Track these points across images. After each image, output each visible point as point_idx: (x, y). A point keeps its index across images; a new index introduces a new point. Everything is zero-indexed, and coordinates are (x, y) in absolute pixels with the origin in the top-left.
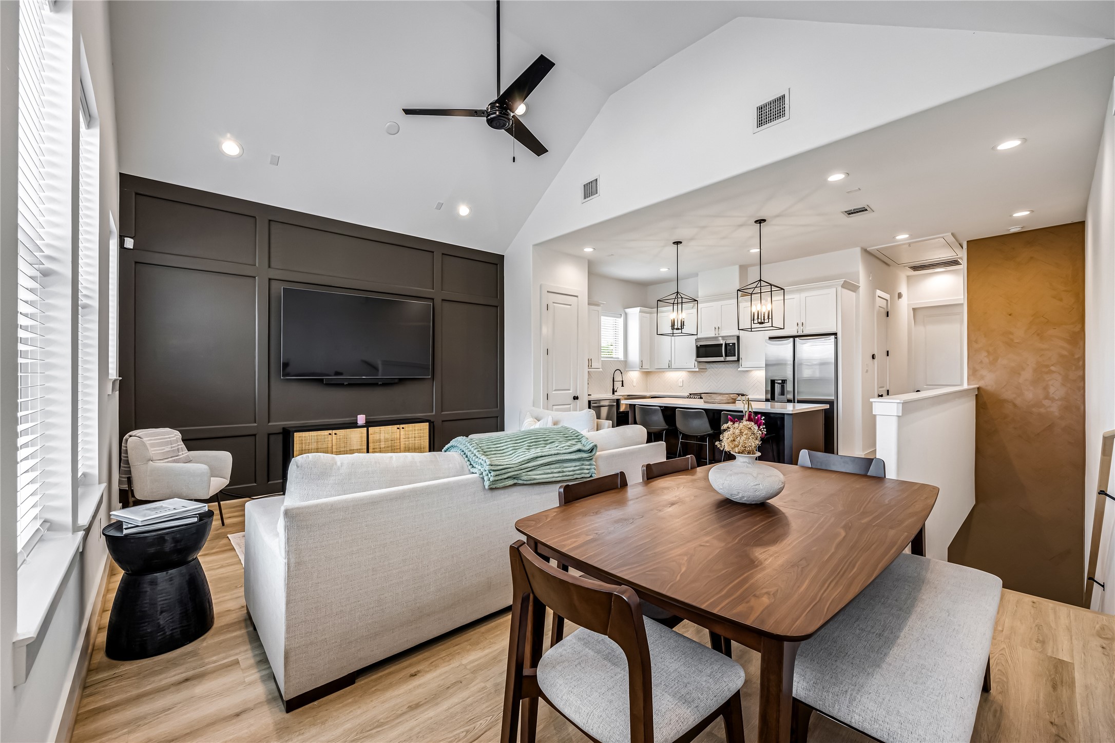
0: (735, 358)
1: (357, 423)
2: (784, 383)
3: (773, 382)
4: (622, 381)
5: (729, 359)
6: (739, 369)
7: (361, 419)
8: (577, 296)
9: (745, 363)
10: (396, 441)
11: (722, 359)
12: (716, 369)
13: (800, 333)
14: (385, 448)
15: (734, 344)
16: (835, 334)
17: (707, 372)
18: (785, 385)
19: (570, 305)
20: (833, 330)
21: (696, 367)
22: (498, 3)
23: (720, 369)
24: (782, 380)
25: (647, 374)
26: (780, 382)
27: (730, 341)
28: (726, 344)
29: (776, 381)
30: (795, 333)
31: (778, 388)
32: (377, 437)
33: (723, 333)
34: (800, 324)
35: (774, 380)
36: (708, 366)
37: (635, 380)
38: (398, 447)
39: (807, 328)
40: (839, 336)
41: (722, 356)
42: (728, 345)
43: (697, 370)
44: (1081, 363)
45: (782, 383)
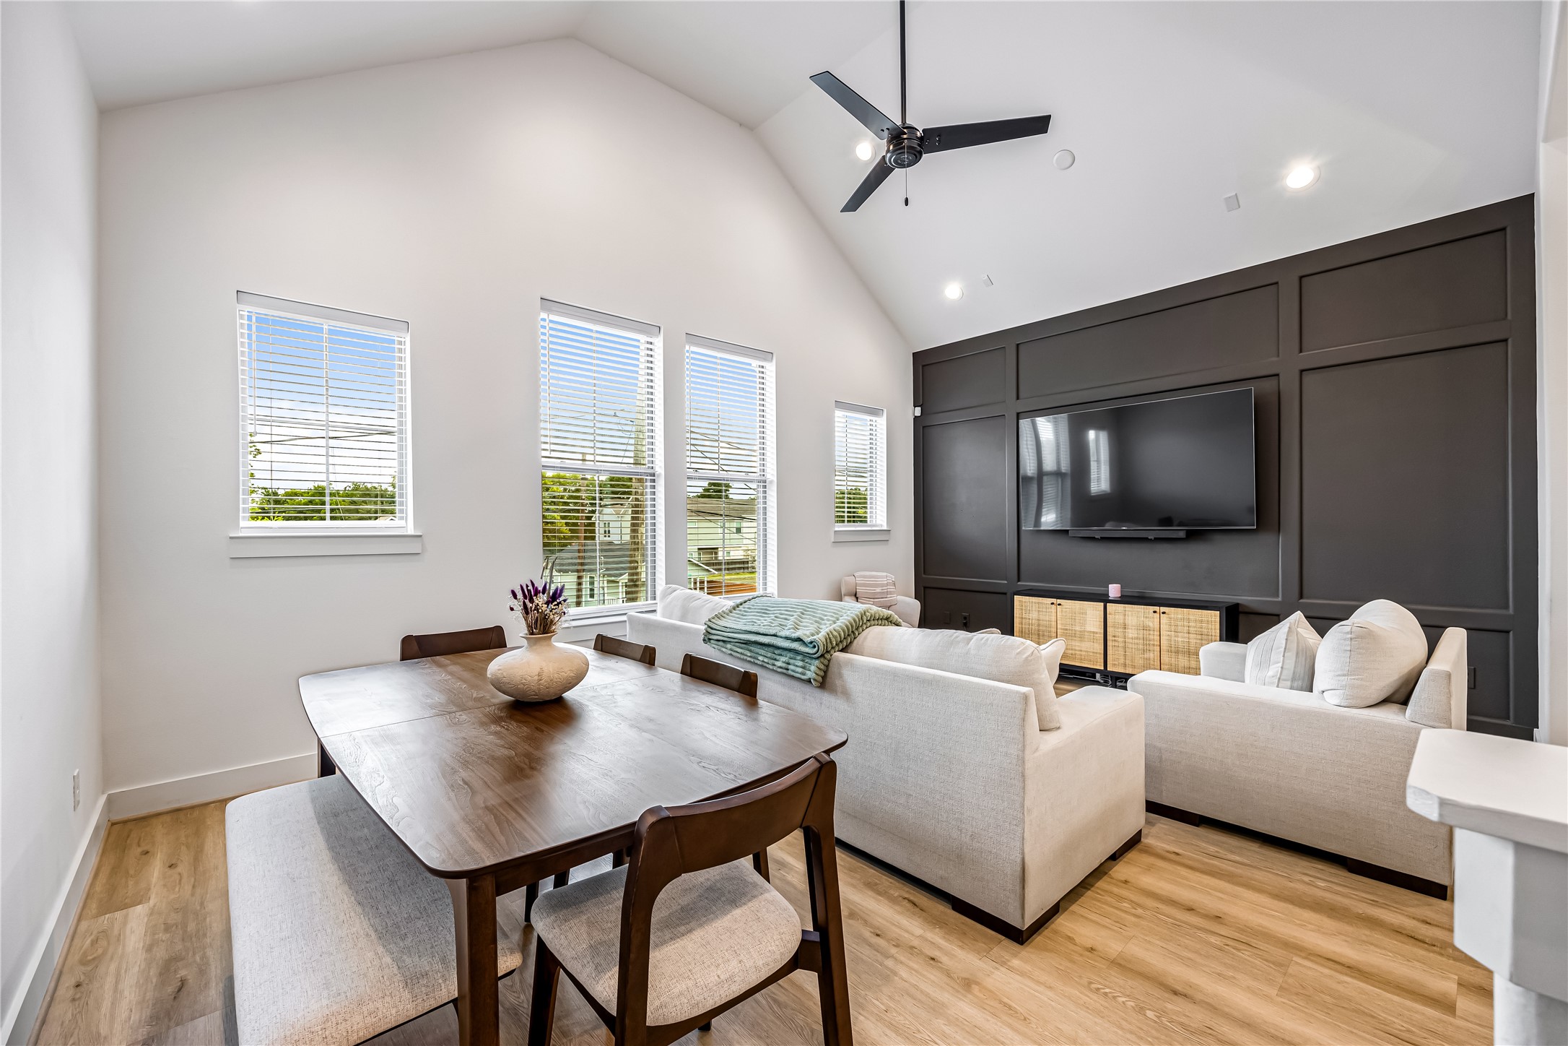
1: (1107, 595)
7: (1114, 590)
10: (1152, 632)
14: (1132, 638)
22: (902, 5)
32: (1119, 618)
38: (1156, 643)
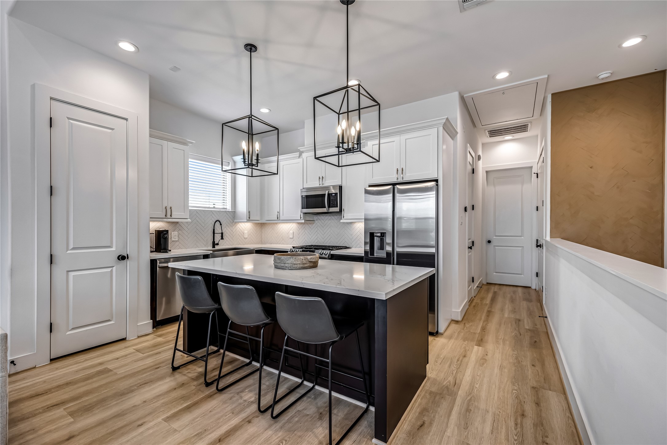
0: (337, 209)
2: (383, 236)
3: (372, 235)
4: (222, 233)
5: (332, 210)
6: (341, 221)
8: (126, 119)
9: (347, 215)
11: (324, 210)
12: (323, 221)
13: (400, 180)
15: (336, 194)
16: (437, 181)
17: (314, 225)
18: (384, 238)
19: (113, 129)
20: (434, 176)
21: (302, 219)
23: (327, 221)
24: (381, 233)
25: (262, 225)
26: (379, 235)
27: (333, 191)
28: (329, 194)
29: (375, 234)
30: (394, 180)
31: (377, 241)
33: (327, 184)
34: (400, 171)
35: (373, 233)
36: (315, 217)
37: (246, 232)
39: (407, 175)
40: (441, 183)
41: (325, 207)
42: (330, 195)
43: (303, 221)
44: (660, 216)
45: (381, 236)
